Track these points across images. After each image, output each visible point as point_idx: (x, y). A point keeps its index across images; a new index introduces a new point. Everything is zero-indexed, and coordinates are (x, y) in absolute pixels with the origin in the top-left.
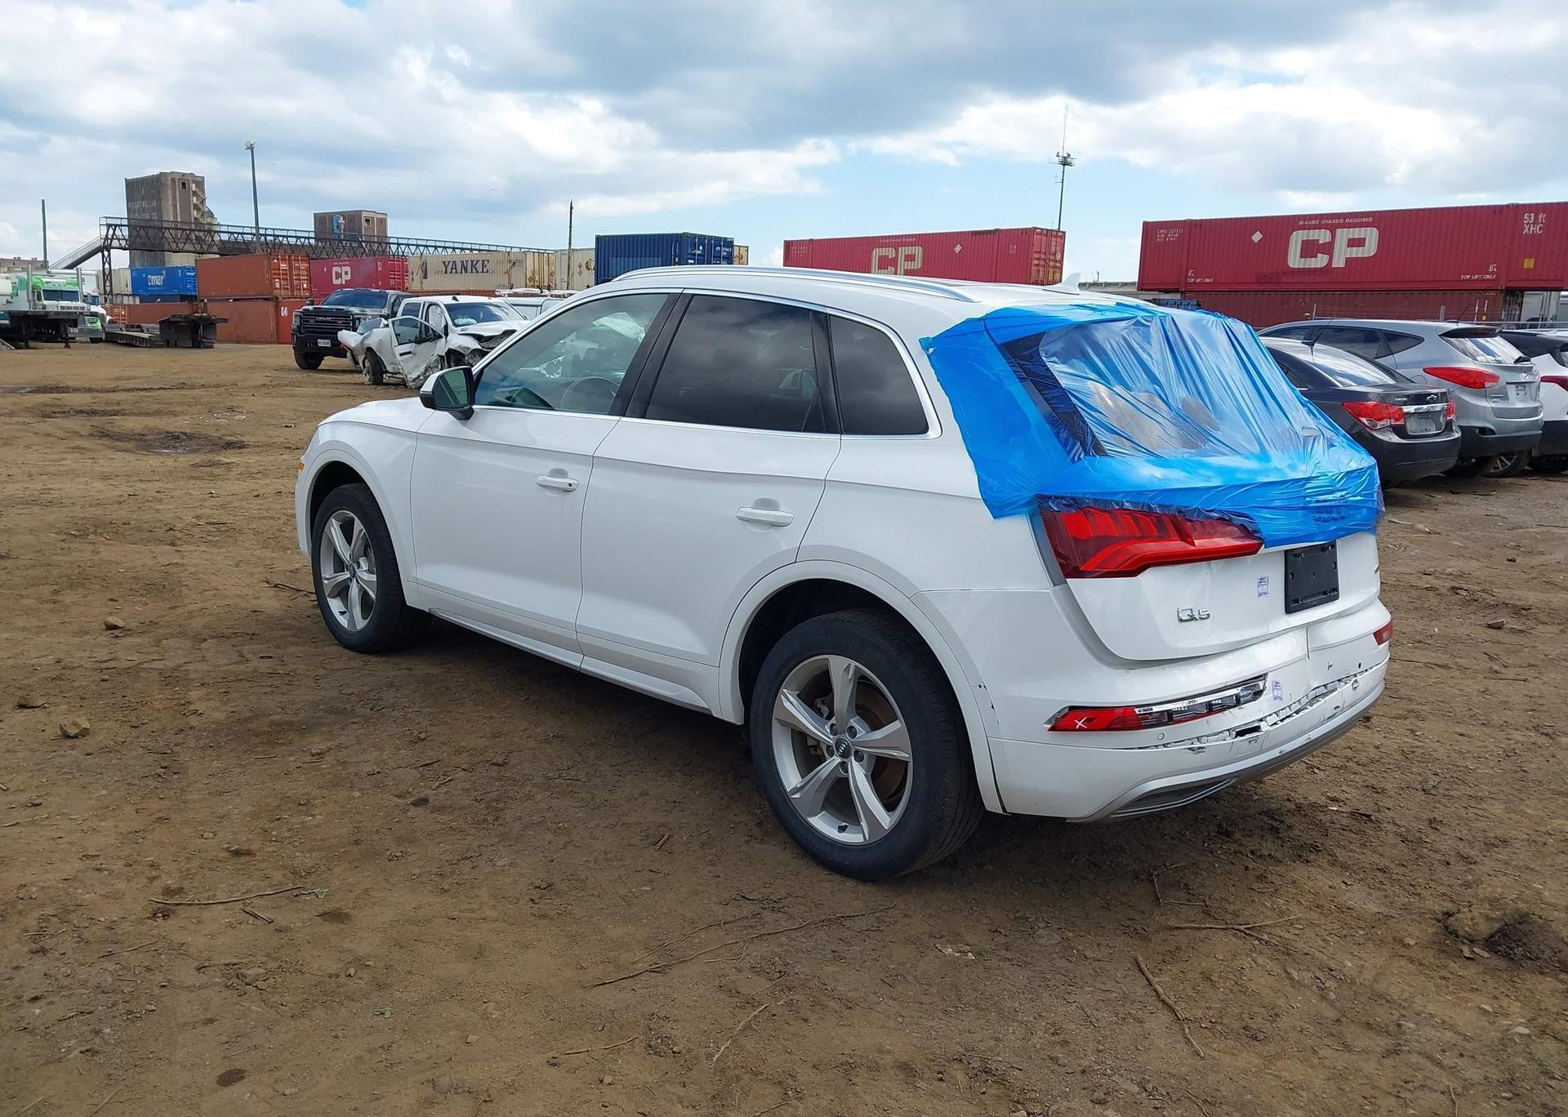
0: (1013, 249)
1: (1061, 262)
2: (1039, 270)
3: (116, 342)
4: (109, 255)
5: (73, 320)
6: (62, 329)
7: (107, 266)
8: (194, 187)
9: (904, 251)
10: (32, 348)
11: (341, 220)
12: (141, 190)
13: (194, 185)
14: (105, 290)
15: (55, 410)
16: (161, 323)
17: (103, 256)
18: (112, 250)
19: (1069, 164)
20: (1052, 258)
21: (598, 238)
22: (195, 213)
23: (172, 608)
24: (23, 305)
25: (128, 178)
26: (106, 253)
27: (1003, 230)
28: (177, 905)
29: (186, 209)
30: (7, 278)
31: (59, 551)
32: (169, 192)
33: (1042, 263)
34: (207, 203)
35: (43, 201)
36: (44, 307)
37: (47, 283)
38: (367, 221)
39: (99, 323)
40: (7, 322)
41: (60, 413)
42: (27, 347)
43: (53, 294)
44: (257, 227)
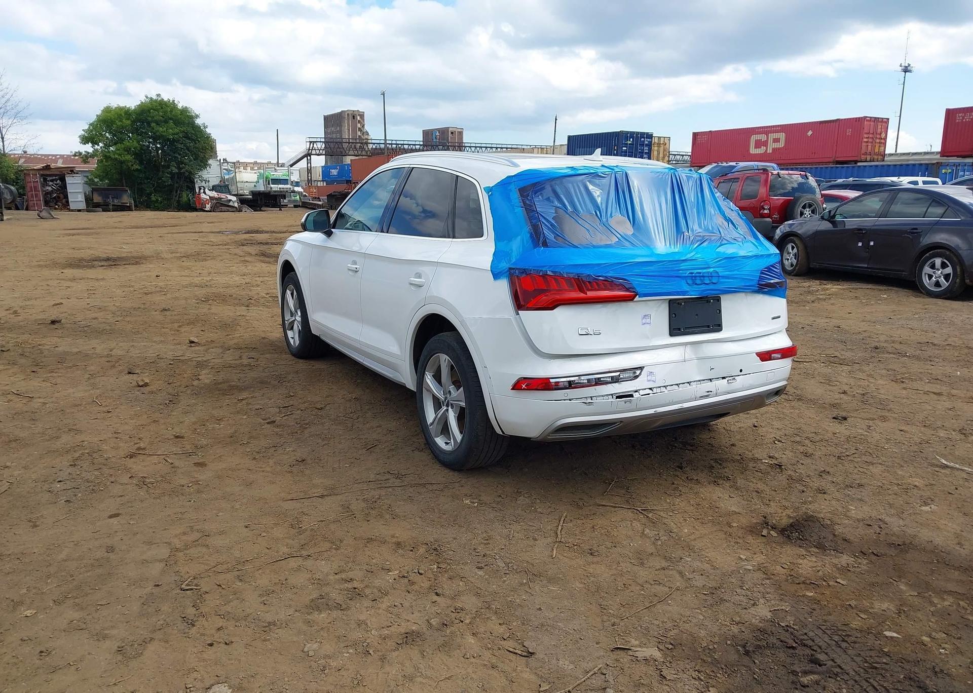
0: (849, 132)
1: (885, 139)
2: (868, 145)
3: (307, 207)
4: (310, 159)
5: (283, 195)
6: (278, 200)
7: (309, 165)
8: (359, 118)
9: (772, 136)
10: (263, 211)
11: (438, 134)
12: (333, 121)
13: (359, 117)
14: (308, 179)
15: (249, 242)
16: (327, 196)
17: (307, 159)
18: (312, 156)
19: (910, 71)
20: (878, 136)
21: (569, 137)
22: (359, 133)
23: (227, 335)
24: (261, 188)
25: (325, 115)
26: (309, 158)
27: (842, 120)
28: (139, 454)
29: (354, 131)
30: (255, 173)
31: (194, 308)
32: (346, 121)
33: (870, 140)
34: (366, 127)
35: (277, 130)
36: (271, 188)
37: (273, 175)
38: (452, 133)
39: (298, 197)
40: (251, 197)
41: (250, 244)
42: (261, 211)
43: (276, 181)
44: (385, 140)
